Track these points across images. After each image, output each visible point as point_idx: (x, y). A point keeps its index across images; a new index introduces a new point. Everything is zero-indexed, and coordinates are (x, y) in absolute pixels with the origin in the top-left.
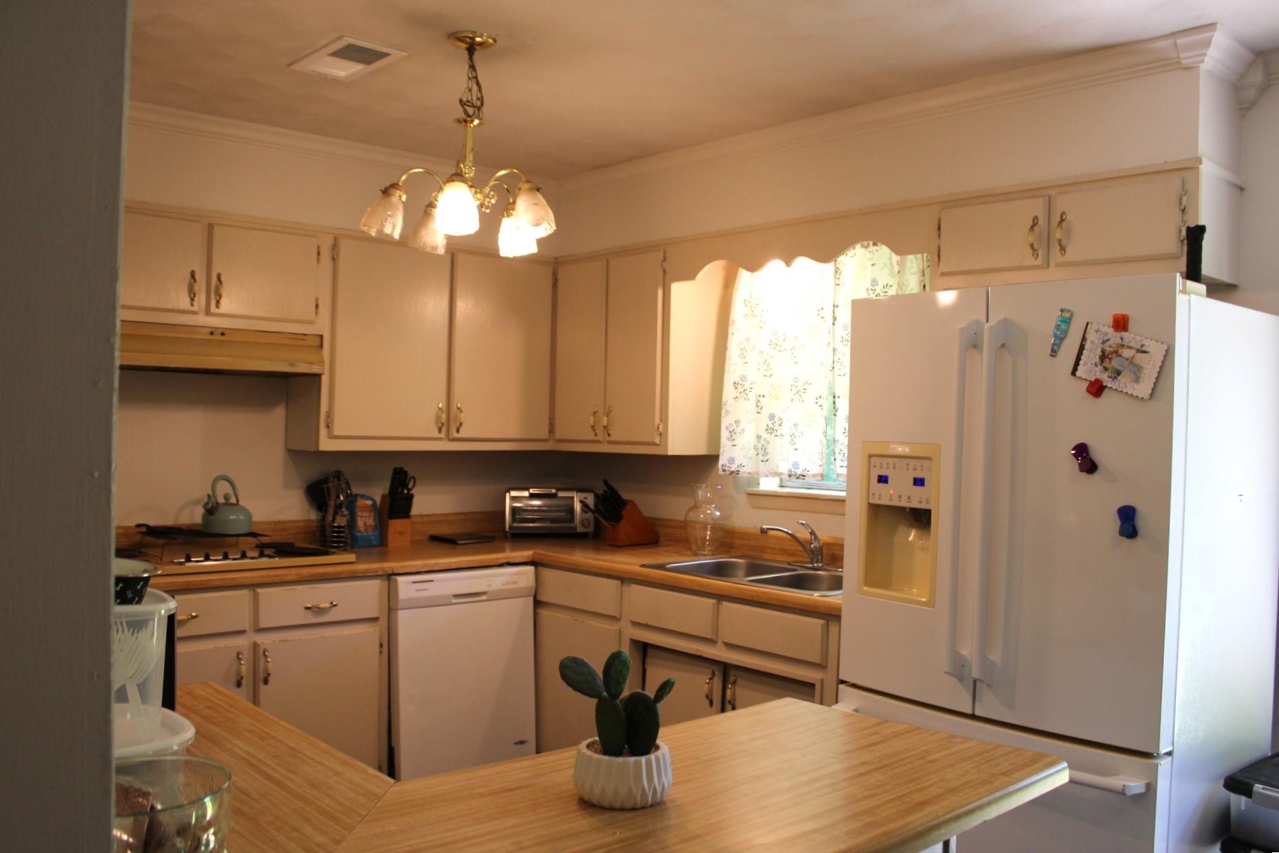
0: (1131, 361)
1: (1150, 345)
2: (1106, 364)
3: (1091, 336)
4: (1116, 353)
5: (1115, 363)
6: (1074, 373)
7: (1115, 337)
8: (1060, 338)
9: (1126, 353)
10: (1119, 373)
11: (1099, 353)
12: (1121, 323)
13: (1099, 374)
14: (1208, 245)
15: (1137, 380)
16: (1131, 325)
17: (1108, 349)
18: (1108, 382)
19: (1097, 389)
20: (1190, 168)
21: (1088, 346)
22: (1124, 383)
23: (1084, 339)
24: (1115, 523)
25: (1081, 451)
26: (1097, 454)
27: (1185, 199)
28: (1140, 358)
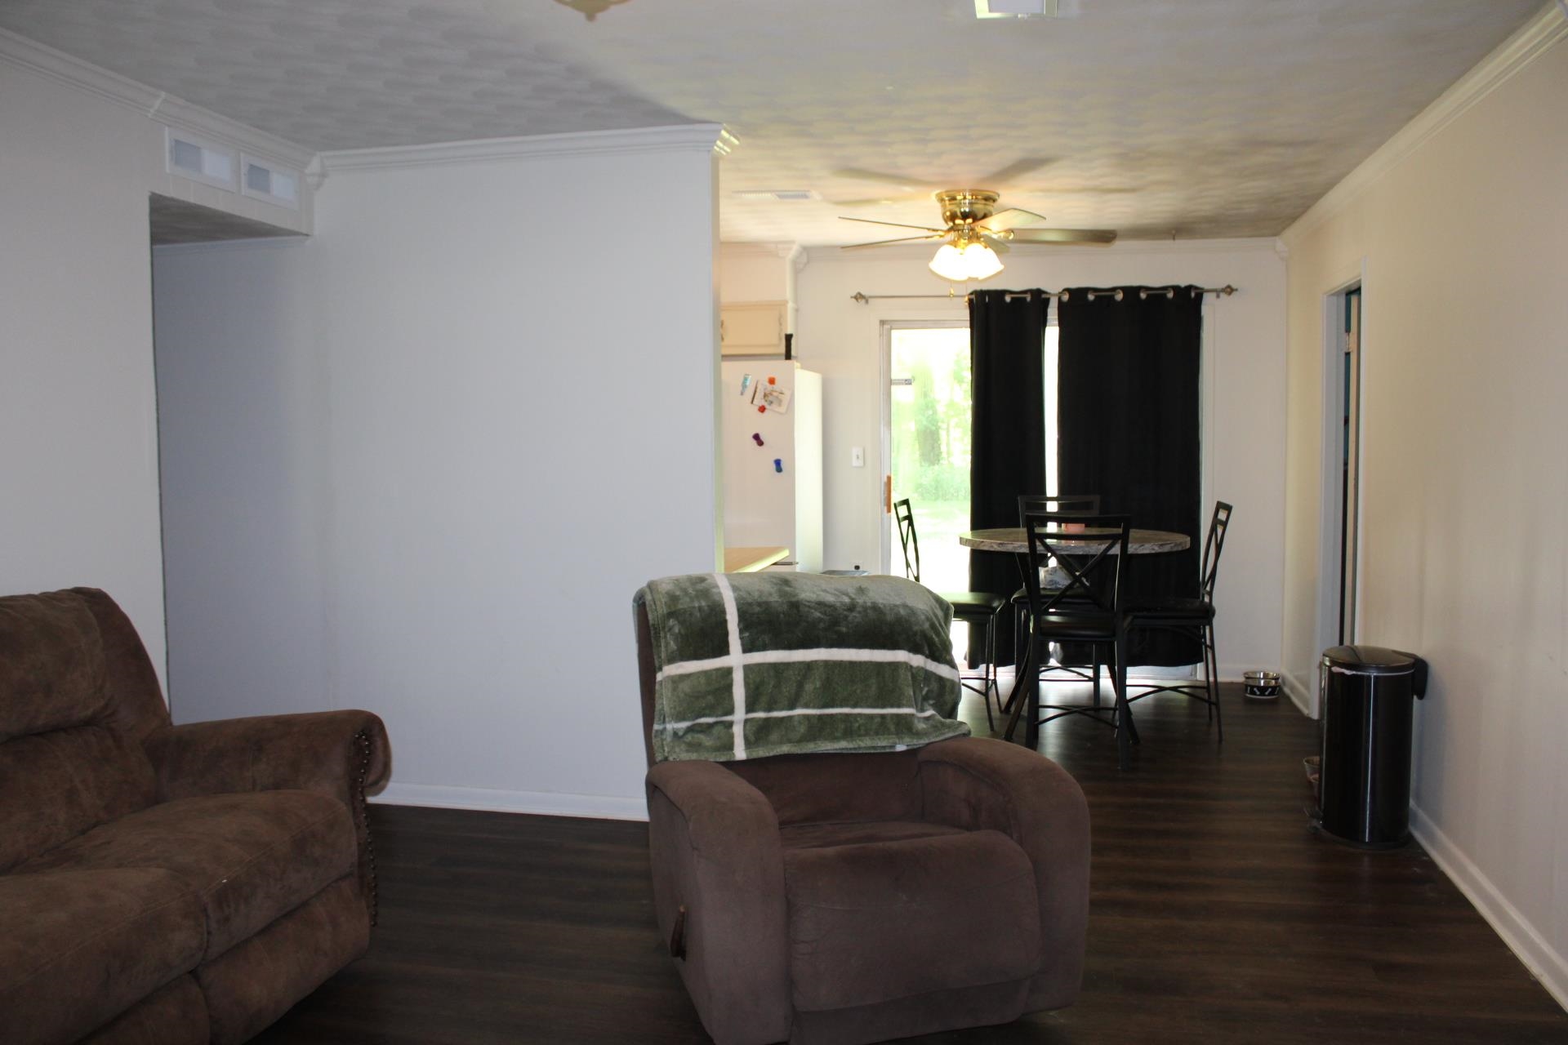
0: (777, 397)
1: (784, 391)
2: (766, 398)
3: (759, 387)
4: (771, 394)
5: (770, 398)
6: (752, 402)
7: (770, 387)
8: (744, 386)
9: (775, 394)
10: (771, 402)
11: (763, 394)
12: (772, 381)
13: (763, 403)
14: (793, 341)
15: (780, 405)
16: (776, 382)
17: (767, 392)
18: (767, 406)
19: (762, 409)
20: (784, 303)
21: (758, 390)
22: (774, 407)
23: (756, 388)
24: (774, 466)
25: (757, 437)
26: (762, 438)
27: (781, 320)
28: (781, 396)
